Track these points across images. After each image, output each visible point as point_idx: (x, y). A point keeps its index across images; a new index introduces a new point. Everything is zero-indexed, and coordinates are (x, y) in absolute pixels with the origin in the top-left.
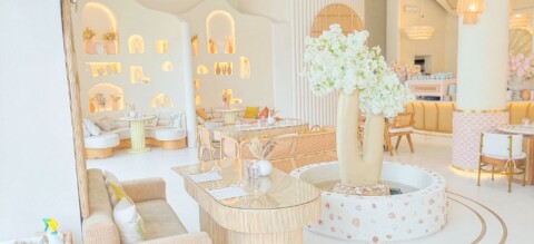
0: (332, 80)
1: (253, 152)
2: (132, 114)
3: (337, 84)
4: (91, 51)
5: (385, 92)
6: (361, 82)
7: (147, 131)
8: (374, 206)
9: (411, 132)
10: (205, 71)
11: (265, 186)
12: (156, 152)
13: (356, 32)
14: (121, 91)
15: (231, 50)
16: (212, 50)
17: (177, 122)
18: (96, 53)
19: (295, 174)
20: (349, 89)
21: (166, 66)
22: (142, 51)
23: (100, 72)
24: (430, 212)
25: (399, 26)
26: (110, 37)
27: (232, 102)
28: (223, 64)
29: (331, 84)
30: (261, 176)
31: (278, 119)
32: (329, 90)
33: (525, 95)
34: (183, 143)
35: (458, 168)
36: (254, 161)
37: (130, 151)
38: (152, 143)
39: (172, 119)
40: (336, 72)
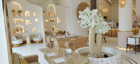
0: (87, 23)
1: (66, 46)
2: (27, 34)
3: (89, 25)
4: (14, 16)
5: (102, 27)
6: (96, 24)
7: (31, 38)
8: (102, 61)
9: (106, 37)
10: (47, 21)
11: (70, 57)
12: (34, 44)
13: (94, 9)
14: (23, 27)
15: (54, 15)
16: (49, 15)
17: (40, 35)
18: (16, 16)
19: (76, 51)
20: (93, 26)
21: (36, 20)
22: (29, 16)
23: (17, 22)
24: (118, 62)
25: (100, 8)
26: (20, 12)
27: (55, 29)
28: (52, 19)
29: (87, 25)
30: (69, 54)
31: (69, 34)
32: (87, 26)
33: (134, 27)
34: (41, 42)
35: (120, 47)
36: (67, 49)
37: (26, 44)
38: (32, 42)
39: (38, 35)
40: (89, 21)
